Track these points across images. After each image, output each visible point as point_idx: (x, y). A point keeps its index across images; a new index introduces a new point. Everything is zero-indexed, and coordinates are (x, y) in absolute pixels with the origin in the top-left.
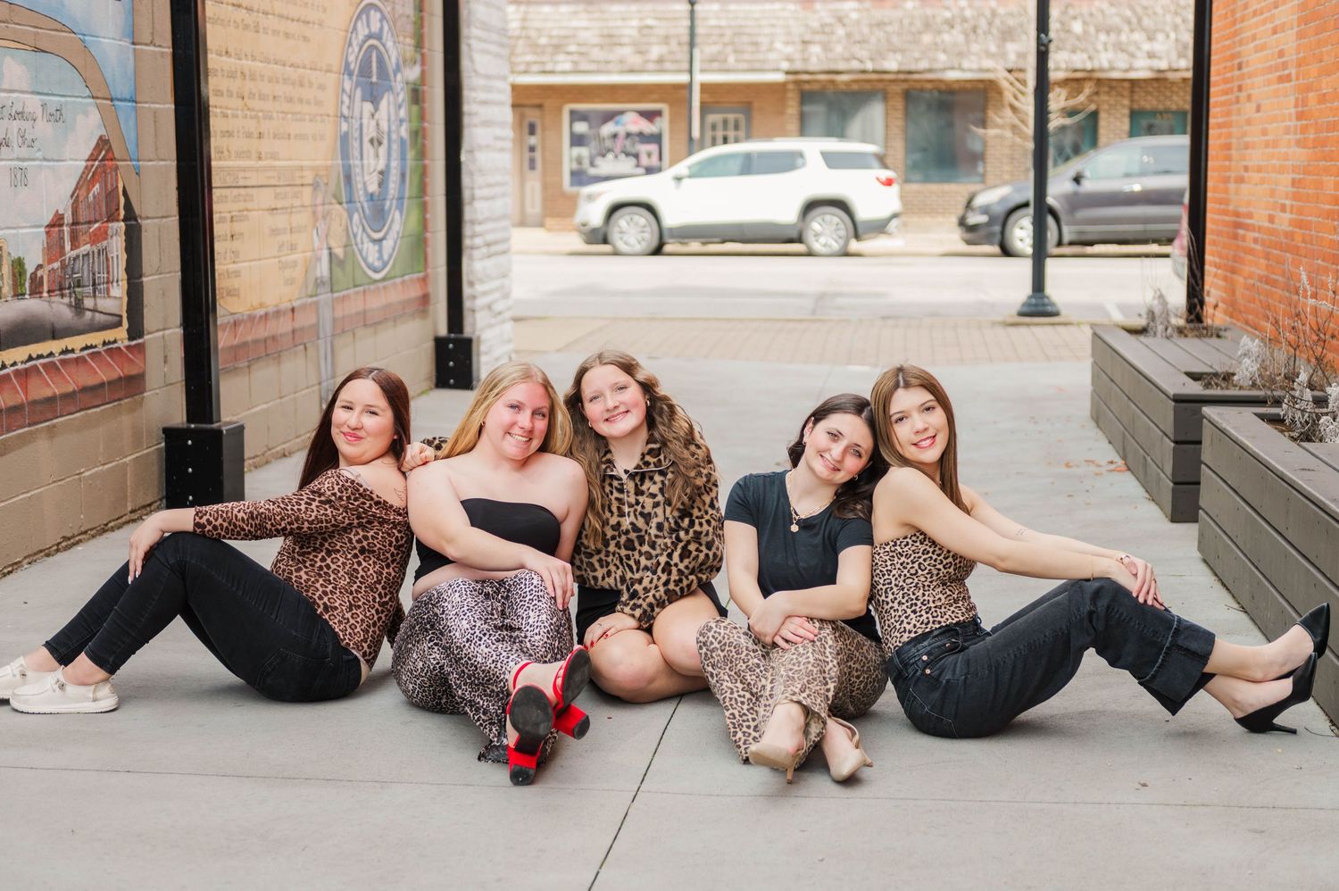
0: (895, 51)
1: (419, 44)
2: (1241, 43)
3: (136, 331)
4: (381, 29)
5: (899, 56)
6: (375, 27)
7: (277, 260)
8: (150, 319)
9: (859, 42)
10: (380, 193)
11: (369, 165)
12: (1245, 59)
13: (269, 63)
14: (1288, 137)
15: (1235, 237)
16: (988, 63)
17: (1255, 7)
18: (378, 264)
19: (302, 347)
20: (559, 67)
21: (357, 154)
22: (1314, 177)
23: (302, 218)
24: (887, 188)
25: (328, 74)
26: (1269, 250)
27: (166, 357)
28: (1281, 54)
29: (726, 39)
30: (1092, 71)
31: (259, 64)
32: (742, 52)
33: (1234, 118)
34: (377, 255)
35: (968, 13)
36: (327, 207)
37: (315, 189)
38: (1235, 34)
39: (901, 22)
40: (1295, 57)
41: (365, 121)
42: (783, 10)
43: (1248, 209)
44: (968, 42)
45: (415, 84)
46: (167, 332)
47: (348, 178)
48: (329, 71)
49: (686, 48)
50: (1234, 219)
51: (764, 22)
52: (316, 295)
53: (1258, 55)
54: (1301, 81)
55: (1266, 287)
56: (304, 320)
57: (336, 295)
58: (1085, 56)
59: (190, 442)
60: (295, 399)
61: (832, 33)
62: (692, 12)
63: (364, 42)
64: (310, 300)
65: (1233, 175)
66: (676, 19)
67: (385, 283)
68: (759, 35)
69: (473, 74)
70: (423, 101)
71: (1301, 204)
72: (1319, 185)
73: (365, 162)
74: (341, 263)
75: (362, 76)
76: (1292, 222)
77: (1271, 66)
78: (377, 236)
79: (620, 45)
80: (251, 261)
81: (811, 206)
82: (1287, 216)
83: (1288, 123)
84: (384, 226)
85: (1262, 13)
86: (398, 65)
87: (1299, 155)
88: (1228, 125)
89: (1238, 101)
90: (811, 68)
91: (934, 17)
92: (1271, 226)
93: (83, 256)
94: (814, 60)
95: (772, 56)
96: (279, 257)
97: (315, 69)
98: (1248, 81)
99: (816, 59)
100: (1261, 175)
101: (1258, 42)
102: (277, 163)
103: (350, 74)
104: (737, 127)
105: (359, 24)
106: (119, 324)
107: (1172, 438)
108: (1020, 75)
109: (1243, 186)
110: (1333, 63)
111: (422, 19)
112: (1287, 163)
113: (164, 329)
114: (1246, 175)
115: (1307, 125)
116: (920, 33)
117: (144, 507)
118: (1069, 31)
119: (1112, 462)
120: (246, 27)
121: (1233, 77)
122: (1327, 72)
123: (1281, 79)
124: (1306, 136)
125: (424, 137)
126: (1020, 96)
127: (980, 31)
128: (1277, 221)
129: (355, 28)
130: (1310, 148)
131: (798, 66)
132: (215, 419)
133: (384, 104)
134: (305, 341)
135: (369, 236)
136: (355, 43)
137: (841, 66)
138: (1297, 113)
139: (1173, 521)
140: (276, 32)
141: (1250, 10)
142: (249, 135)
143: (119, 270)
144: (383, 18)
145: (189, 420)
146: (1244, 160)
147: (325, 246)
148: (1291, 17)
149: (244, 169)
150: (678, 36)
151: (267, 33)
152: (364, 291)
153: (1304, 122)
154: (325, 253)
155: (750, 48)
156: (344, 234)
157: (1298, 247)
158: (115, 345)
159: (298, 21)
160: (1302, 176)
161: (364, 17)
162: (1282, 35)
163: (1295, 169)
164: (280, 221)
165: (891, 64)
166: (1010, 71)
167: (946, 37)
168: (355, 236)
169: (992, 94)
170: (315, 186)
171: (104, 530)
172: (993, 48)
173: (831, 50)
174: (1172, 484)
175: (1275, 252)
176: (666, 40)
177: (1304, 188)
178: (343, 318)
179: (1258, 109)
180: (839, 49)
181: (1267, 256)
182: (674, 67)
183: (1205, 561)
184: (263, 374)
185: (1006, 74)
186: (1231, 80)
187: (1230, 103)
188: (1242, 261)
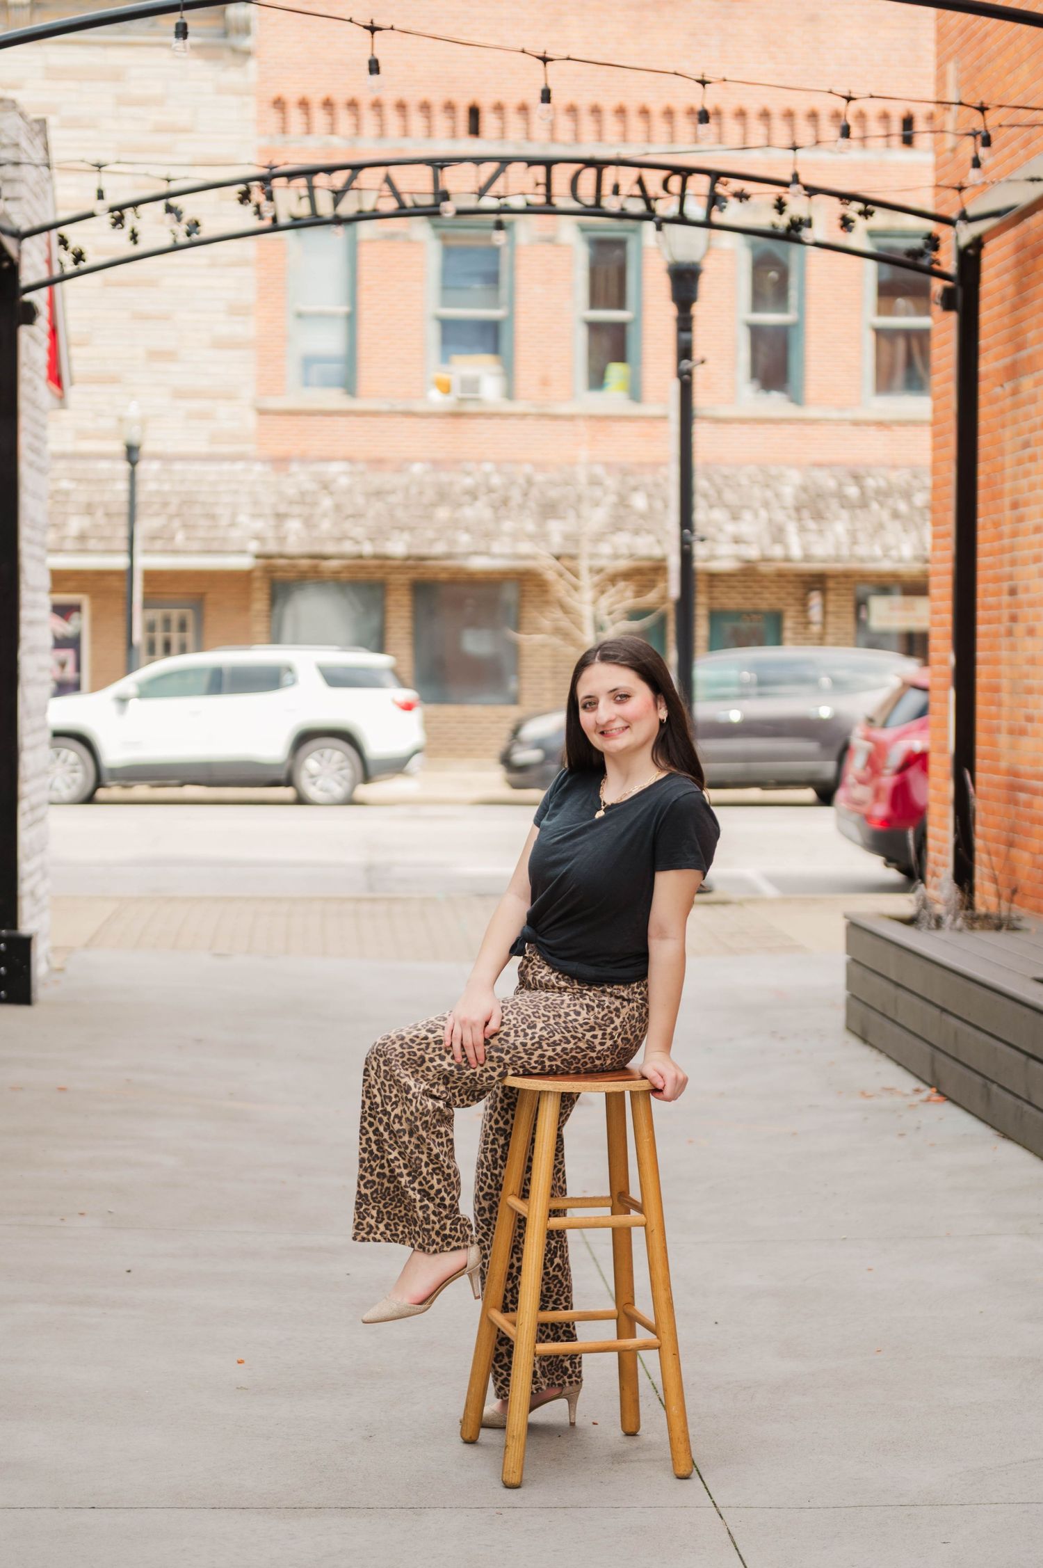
0: (401, 529)
2: (1013, 563)
5: (406, 536)
9: (353, 516)
12: (1021, 584)
16: (525, 548)
24: (407, 714)
29: (172, 509)
32: (194, 527)
33: (1004, 654)
35: (496, 481)
38: (1002, 551)
39: (407, 489)
42: (247, 471)
43: (1033, 769)
44: (497, 518)
49: (123, 521)
50: (1010, 779)
51: (222, 488)
58: (650, 539)
61: (315, 504)
62: (132, 477)
65: (1004, 724)
68: (214, 505)
81: (305, 738)
88: (996, 662)
89: (1010, 633)
90: (289, 550)
91: (450, 484)
94: (292, 540)
95: (235, 534)
98: (1029, 611)
99: (296, 538)
104: (183, 627)
108: (571, 564)
109: (1023, 740)
114: (1029, 726)
116: (434, 505)
118: (627, 506)
119: (917, 1091)
121: (1001, 603)
126: (573, 592)
127: (512, 505)
131: (272, 547)
137: (330, 548)
146: (1026, 707)
150: (103, 504)
155: (202, 522)
165: (397, 547)
166: (558, 558)
167: (468, 513)
169: (530, 588)
172: (530, 526)
173: (314, 527)
176: (89, 509)
180: (326, 525)
182: (101, 546)
185: (553, 562)
186: (998, 607)
187: (996, 635)
188: (1028, 834)
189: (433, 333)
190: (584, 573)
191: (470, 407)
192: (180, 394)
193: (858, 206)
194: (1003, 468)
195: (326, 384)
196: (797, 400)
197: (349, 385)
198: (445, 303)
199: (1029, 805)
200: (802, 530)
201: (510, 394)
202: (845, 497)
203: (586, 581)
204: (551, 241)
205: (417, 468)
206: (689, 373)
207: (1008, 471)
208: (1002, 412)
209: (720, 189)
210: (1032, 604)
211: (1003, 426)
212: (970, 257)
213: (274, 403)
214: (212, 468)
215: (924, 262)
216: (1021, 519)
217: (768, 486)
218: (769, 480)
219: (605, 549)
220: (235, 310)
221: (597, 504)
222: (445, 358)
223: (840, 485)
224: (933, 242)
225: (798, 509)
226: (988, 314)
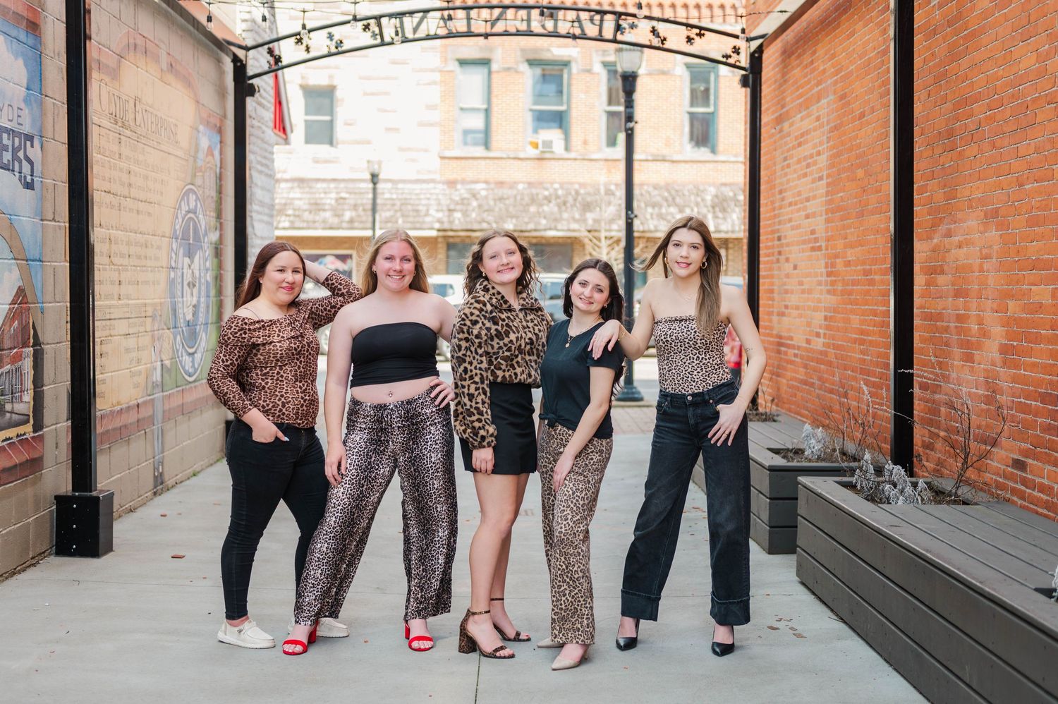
0: (512, 217)
1: (219, 216)
2: (780, 223)
3: (38, 426)
4: (196, 206)
5: (514, 221)
6: (192, 205)
7: (129, 370)
8: (48, 417)
9: (487, 211)
10: (193, 321)
11: (187, 301)
12: (783, 234)
13: (127, 232)
14: (820, 287)
15: (779, 352)
16: (574, 226)
17: (790, 200)
18: (191, 370)
19: (143, 432)
20: (281, 225)
21: (180, 294)
22: (843, 316)
23: (145, 340)
25: (163, 238)
26: (808, 362)
27: (57, 444)
28: (813, 232)
29: (397, 208)
30: (643, 232)
31: (120, 232)
32: (407, 216)
33: (776, 272)
34: (191, 364)
35: (560, 192)
36: (161, 332)
37: (153, 320)
38: (775, 216)
39: (515, 197)
40: (824, 235)
41: (185, 271)
42: (435, 188)
43: (789, 334)
44: (560, 212)
45: (216, 244)
46: (59, 425)
47: (174, 311)
48: (163, 236)
49: (370, 213)
50: (778, 340)
51: (422, 196)
52: (153, 394)
53: (794, 232)
54: (830, 251)
55: (804, 387)
56: (145, 413)
57: (165, 393)
59: (75, 506)
60: (138, 469)
61: (469, 204)
62: (374, 189)
63: (186, 215)
64: (149, 398)
65: (775, 310)
66: (361, 193)
67: (197, 384)
68: (418, 205)
69: (254, 236)
70: (221, 256)
71: (832, 332)
72: (847, 321)
73: (185, 299)
74: (169, 370)
75: (184, 239)
76: (824, 345)
77: (805, 240)
78: (191, 351)
79: (324, 210)
80: (112, 372)
82: (821, 340)
83: (820, 278)
84: (196, 343)
85: (796, 204)
86: (206, 231)
87: (832, 300)
88: (772, 277)
89: (778, 261)
90: (455, 227)
91: (537, 194)
92: (808, 346)
93: (6, 373)
94: (457, 222)
95: (428, 219)
96: (130, 368)
97: (155, 235)
98: (787, 249)
99: (458, 221)
100: (797, 312)
101: (793, 223)
102: (131, 302)
103: (177, 238)
105: (183, 203)
106: (28, 421)
107: (768, 495)
108: (596, 234)
109: (784, 318)
110: (856, 241)
111: (221, 198)
112: (820, 305)
113: (56, 424)
114: (786, 311)
115: (835, 281)
116: (528, 205)
117: (40, 554)
120: (112, 207)
121: (773, 245)
122: (852, 246)
123: (813, 249)
124: (835, 287)
125: (221, 281)
126: (596, 248)
127: (568, 205)
128: (812, 344)
129: (180, 206)
130: (838, 296)
131: (446, 226)
132: (93, 489)
133: (196, 259)
134: (145, 428)
135: (186, 351)
136: (180, 216)
137: (476, 227)
138: (827, 272)
139: (770, 553)
140: (131, 210)
141: (786, 202)
142: (112, 283)
143: (29, 384)
144: (197, 198)
145: (74, 490)
146: (785, 301)
147: (159, 359)
148: (820, 209)
149: (110, 307)
150: (363, 205)
151: (126, 211)
152: (183, 390)
153: (833, 278)
154: (159, 363)
155: (411, 213)
156: (171, 351)
157: (831, 362)
158: (25, 437)
159: (145, 202)
160: (832, 314)
161: (185, 198)
162: (814, 219)
163: (826, 309)
164: (131, 342)
165: (510, 225)
166: (589, 231)
167: (546, 208)
168: (178, 351)
169: (577, 247)
170: (153, 317)
171: (13, 573)
172: (577, 216)
173: (468, 216)
174: (768, 528)
175: (811, 363)
176: (355, 207)
177: (835, 322)
178: (170, 409)
179: (795, 267)
180: (474, 215)
181: (805, 366)
182: (361, 226)
183: (803, 584)
184: (119, 452)
185: (587, 234)
186: (773, 247)
187: (772, 262)
188: (785, 369)
189: (529, 117)
190: (603, 239)
191: (547, 155)
192: (401, 149)
193: (697, 31)
194: (775, 172)
195: (476, 144)
196: (713, 151)
197: (487, 145)
198: (535, 103)
199: (786, 353)
200: (716, 217)
201: (567, 149)
202: (738, 201)
203: (604, 243)
204: (589, 71)
205: (521, 187)
206: (632, 129)
207: (778, 174)
208: (775, 142)
209: (621, 22)
210: (788, 245)
211: (775, 150)
212: (756, 59)
213: (448, 154)
214: (417, 187)
215: (731, 61)
216: (783, 199)
217: (698, 195)
218: (699, 192)
219: (615, 227)
220: (431, 107)
221: (609, 203)
222: (535, 131)
223: (735, 195)
224: (736, 50)
225: (713, 207)
226: (766, 90)
